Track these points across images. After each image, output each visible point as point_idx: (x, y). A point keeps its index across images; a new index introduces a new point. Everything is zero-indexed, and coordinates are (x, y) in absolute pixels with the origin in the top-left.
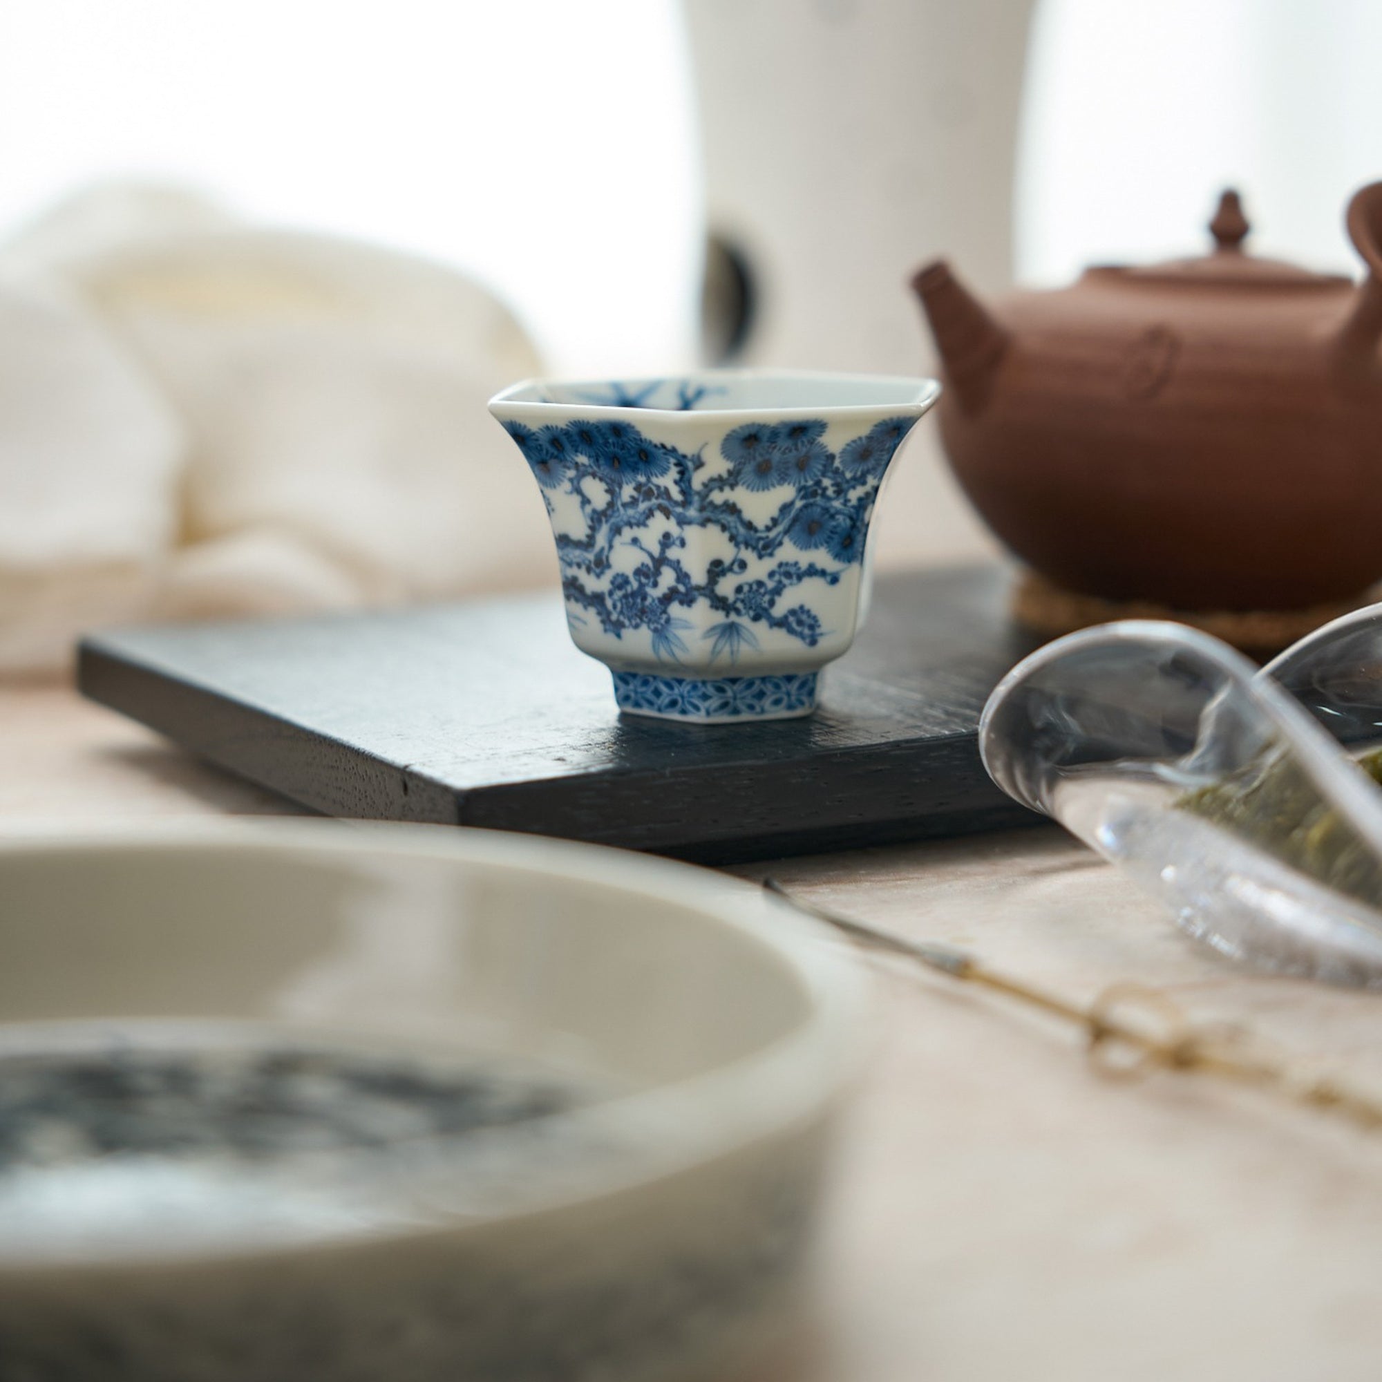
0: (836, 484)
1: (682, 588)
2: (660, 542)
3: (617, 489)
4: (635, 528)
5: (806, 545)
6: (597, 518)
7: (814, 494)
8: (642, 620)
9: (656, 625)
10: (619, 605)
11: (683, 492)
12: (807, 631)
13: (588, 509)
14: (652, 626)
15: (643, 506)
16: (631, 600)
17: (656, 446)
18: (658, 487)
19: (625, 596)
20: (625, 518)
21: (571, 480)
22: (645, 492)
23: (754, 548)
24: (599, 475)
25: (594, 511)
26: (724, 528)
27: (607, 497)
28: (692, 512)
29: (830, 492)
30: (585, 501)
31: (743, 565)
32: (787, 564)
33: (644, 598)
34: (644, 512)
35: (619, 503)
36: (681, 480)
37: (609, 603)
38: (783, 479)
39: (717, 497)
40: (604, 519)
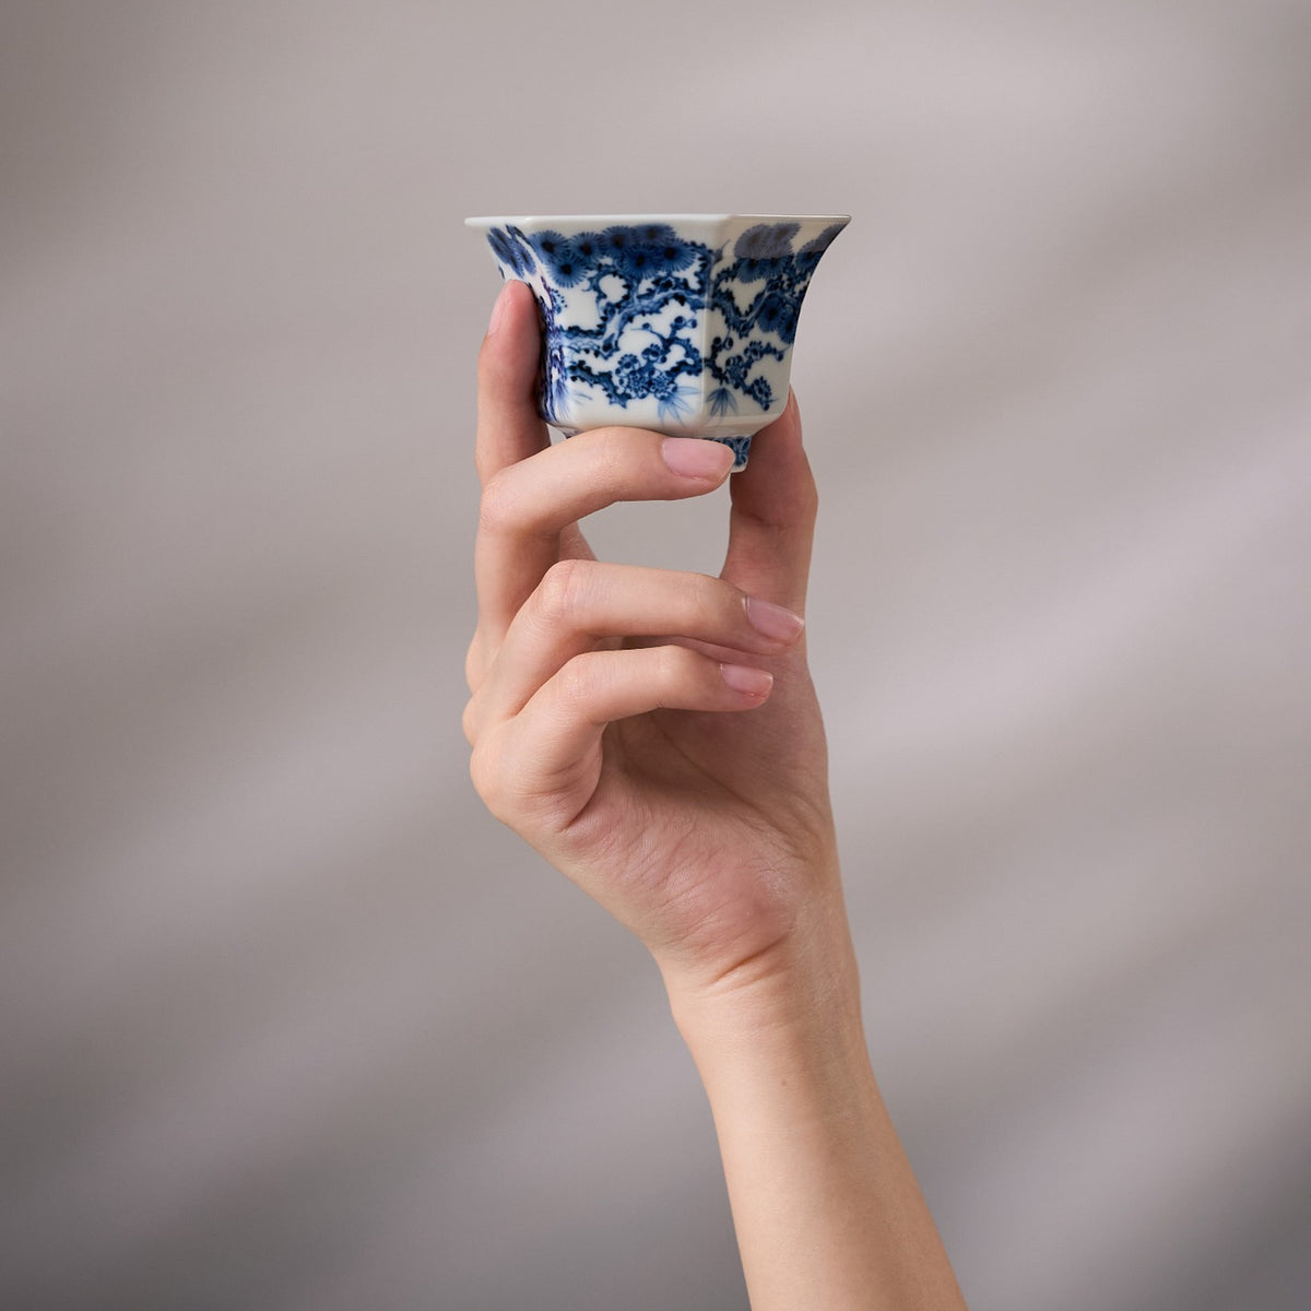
0: (790, 279)
1: (690, 361)
2: (672, 326)
3: (635, 284)
4: (648, 316)
5: (766, 329)
6: (610, 310)
7: (776, 287)
8: (648, 391)
9: (662, 394)
10: (626, 381)
11: (701, 282)
12: (764, 398)
13: (603, 303)
14: (659, 395)
15: (658, 297)
16: (638, 375)
17: (686, 244)
18: (677, 279)
19: (633, 373)
20: (639, 308)
21: (591, 279)
22: (663, 284)
23: (738, 329)
24: (621, 273)
25: (609, 304)
26: (724, 312)
27: (625, 292)
28: (706, 299)
29: (785, 286)
30: (602, 296)
31: (731, 343)
32: (755, 343)
33: (652, 372)
34: (659, 302)
35: (635, 296)
36: (702, 272)
37: (616, 380)
38: (761, 274)
39: (724, 286)
40: (617, 310)
